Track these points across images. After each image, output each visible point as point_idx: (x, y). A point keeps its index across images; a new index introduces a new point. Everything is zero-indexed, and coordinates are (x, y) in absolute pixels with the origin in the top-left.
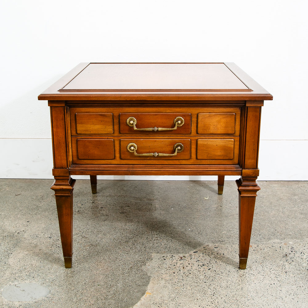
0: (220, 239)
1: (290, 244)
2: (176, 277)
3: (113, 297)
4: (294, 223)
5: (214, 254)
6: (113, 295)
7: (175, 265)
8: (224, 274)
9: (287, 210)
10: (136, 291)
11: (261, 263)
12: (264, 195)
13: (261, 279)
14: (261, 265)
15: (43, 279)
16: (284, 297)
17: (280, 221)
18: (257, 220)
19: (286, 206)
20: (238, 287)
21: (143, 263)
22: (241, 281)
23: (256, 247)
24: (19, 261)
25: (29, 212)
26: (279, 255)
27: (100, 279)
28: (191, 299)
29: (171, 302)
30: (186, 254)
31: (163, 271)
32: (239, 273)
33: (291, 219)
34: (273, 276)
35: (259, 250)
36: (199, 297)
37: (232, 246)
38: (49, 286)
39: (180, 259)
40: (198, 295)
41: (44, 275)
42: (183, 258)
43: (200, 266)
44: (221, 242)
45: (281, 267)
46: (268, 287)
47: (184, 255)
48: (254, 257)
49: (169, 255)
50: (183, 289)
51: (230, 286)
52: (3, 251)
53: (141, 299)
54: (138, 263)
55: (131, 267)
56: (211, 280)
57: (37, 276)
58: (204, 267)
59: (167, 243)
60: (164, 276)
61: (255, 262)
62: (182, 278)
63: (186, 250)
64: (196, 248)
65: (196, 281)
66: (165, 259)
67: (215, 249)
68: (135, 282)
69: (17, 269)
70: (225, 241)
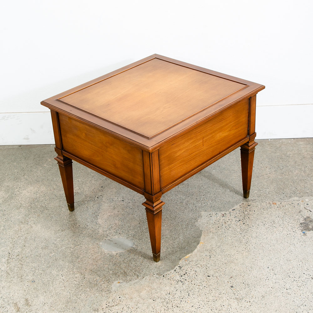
0: (252, 198)
1: (306, 201)
2: (220, 230)
5: (247, 211)
6: (177, 245)
7: (219, 221)
8: (254, 227)
9: (308, 169)
10: (193, 241)
12: (290, 154)
13: (281, 231)
14: (282, 219)
15: (127, 235)
16: (296, 244)
17: (301, 180)
18: (283, 180)
19: (308, 165)
20: (264, 237)
21: (195, 220)
22: (266, 232)
23: (280, 204)
24: (106, 221)
25: (100, 178)
26: (296, 211)
27: (167, 233)
28: (231, 246)
29: (218, 249)
30: (227, 211)
31: (210, 226)
32: (265, 226)
33: (310, 178)
34: (290, 228)
35: (282, 207)
36: (237, 245)
37: (261, 204)
38: (132, 239)
39: (222, 216)
40: (236, 243)
41: (127, 232)
42: (225, 215)
43: (237, 221)
44: (253, 201)
45: (296, 221)
46: (285, 236)
47: (225, 212)
48: (277, 212)
49: (214, 213)
50: (225, 240)
51: (259, 236)
52: (91, 213)
53: (197, 247)
54: (192, 220)
55: (187, 224)
56: (245, 232)
57: (122, 232)
58: (240, 222)
59: (212, 203)
60: (211, 230)
61: (278, 217)
62: (224, 231)
63: (227, 208)
64: (234, 206)
65: (234, 233)
66: (211, 217)
67: (248, 207)
68: (192, 235)
69: (106, 228)
70: (256, 200)
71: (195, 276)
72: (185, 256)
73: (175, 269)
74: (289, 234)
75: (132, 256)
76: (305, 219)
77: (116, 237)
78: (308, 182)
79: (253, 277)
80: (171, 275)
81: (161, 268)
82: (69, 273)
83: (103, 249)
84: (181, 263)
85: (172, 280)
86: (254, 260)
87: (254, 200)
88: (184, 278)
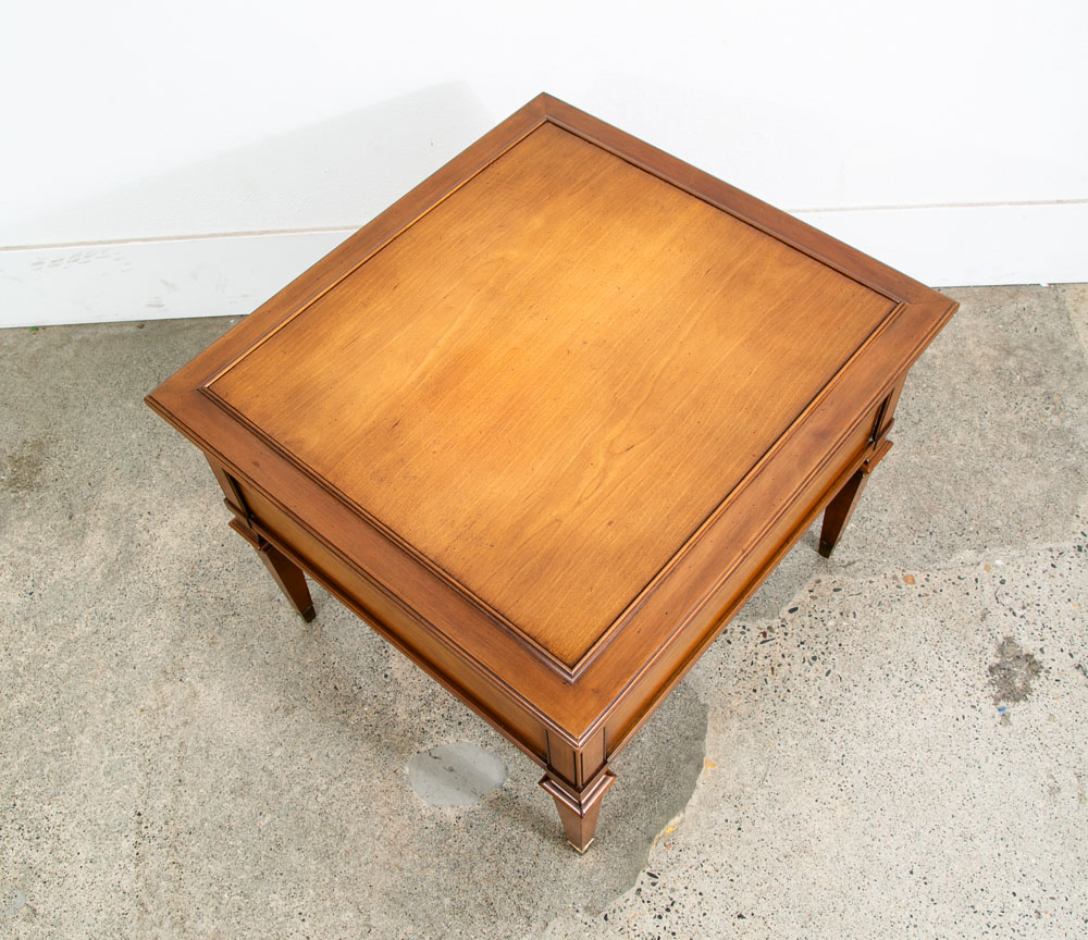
0: (844, 557)
1: (997, 567)
2: (761, 706)
3: (639, 780)
4: (1006, 481)
5: (833, 614)
6: (638, 775)
7: (754, 660)
8: (859, 690)
10: (683, 757)
11: (936, 646)
12: (934, 357)
13: (938, 702)
14: (937, 649)
16: (982, 762)
17: (975, 473)
18: (925, 472)
20: (892, 734)
22: (895, 711)
23: (925, 583)
26: (974, 613)
28: (799, 779)
29: (759, 791)
30: (773, 617)
31: (730, 687)
32: (890, 685)
35: (931, 593)
36: (814, 772)
37: (871, 582)
39: (762, 639)
44: (845, 567)
45: (977, 657)
46: (951, 729)
47: (770, 623)
48: (920, 619)
49: (737, 627)
50: (778, 747)
51: (875, 730)
53: (697, 783)
56: (834, 712)
57: (466, 717)
58: (815, 665)
60: (734, 703)
61: (923, 641)
62: (772, 709)
63: (771, 600)
64: (793, 594)
65: (803, 719)
66: (729, 642)
67: (835, 595)
68: (677, 727)
69: (417, 698)
70: (854, 562)
71: (701, 918)
72: (663, 827)
73: (638, 885)
74: (960, 718)
75: (505, 827)
76: (1001, 649)
77: (452, 740)
78: (995, 480)
79: (870, 917)
80: (628, 913)
81: (595, 879)
82: (320, 908)
83: (415, 794)
84: (656, 855)
85: (632, 933)
86: (868, 839)
87: (849, 564)
88: (667, 925)
